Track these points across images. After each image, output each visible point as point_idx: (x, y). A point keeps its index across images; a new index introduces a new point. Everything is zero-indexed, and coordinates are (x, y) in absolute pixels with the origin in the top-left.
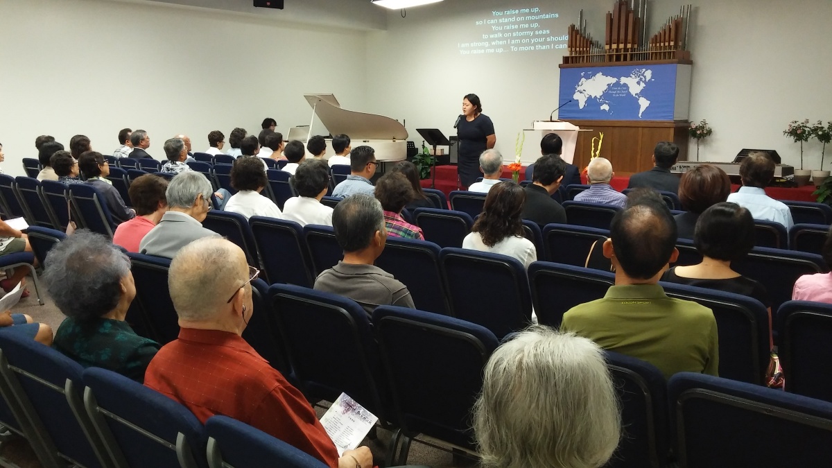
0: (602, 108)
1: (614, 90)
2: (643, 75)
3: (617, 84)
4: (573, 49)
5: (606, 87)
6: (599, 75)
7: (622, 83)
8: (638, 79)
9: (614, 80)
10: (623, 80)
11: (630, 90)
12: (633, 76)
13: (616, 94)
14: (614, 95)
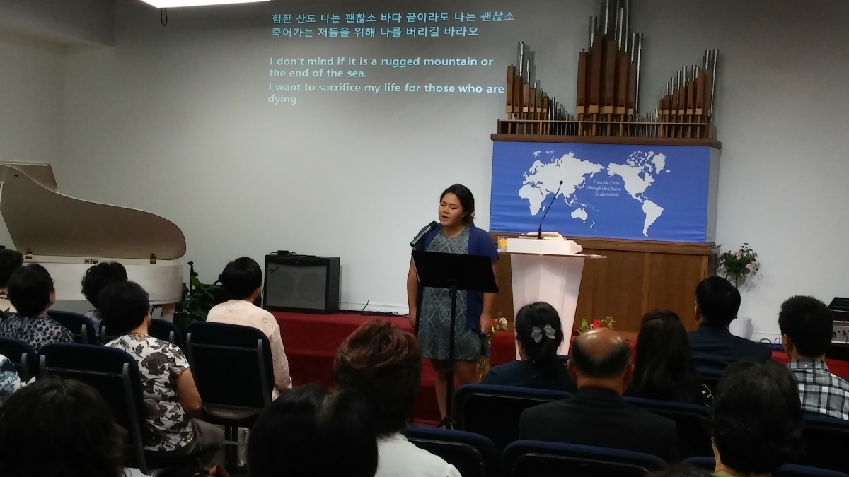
0: (574, 215)
1: (597, 186)
2: (649, 162)
3: (602, 175)
4: (517, 109)
5: (581, 180)
6: (568, 159)
7: (611, 173)
8: (640, 169)
9: (595, 168)
10: (613, 169)
11: (627, 187)
12: (632, 163)
13: (600, 192)
14: (597, 194)
